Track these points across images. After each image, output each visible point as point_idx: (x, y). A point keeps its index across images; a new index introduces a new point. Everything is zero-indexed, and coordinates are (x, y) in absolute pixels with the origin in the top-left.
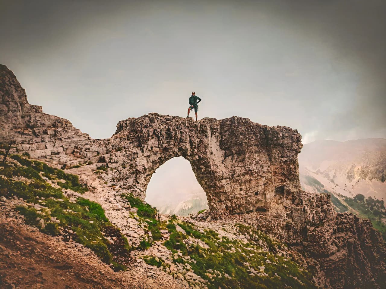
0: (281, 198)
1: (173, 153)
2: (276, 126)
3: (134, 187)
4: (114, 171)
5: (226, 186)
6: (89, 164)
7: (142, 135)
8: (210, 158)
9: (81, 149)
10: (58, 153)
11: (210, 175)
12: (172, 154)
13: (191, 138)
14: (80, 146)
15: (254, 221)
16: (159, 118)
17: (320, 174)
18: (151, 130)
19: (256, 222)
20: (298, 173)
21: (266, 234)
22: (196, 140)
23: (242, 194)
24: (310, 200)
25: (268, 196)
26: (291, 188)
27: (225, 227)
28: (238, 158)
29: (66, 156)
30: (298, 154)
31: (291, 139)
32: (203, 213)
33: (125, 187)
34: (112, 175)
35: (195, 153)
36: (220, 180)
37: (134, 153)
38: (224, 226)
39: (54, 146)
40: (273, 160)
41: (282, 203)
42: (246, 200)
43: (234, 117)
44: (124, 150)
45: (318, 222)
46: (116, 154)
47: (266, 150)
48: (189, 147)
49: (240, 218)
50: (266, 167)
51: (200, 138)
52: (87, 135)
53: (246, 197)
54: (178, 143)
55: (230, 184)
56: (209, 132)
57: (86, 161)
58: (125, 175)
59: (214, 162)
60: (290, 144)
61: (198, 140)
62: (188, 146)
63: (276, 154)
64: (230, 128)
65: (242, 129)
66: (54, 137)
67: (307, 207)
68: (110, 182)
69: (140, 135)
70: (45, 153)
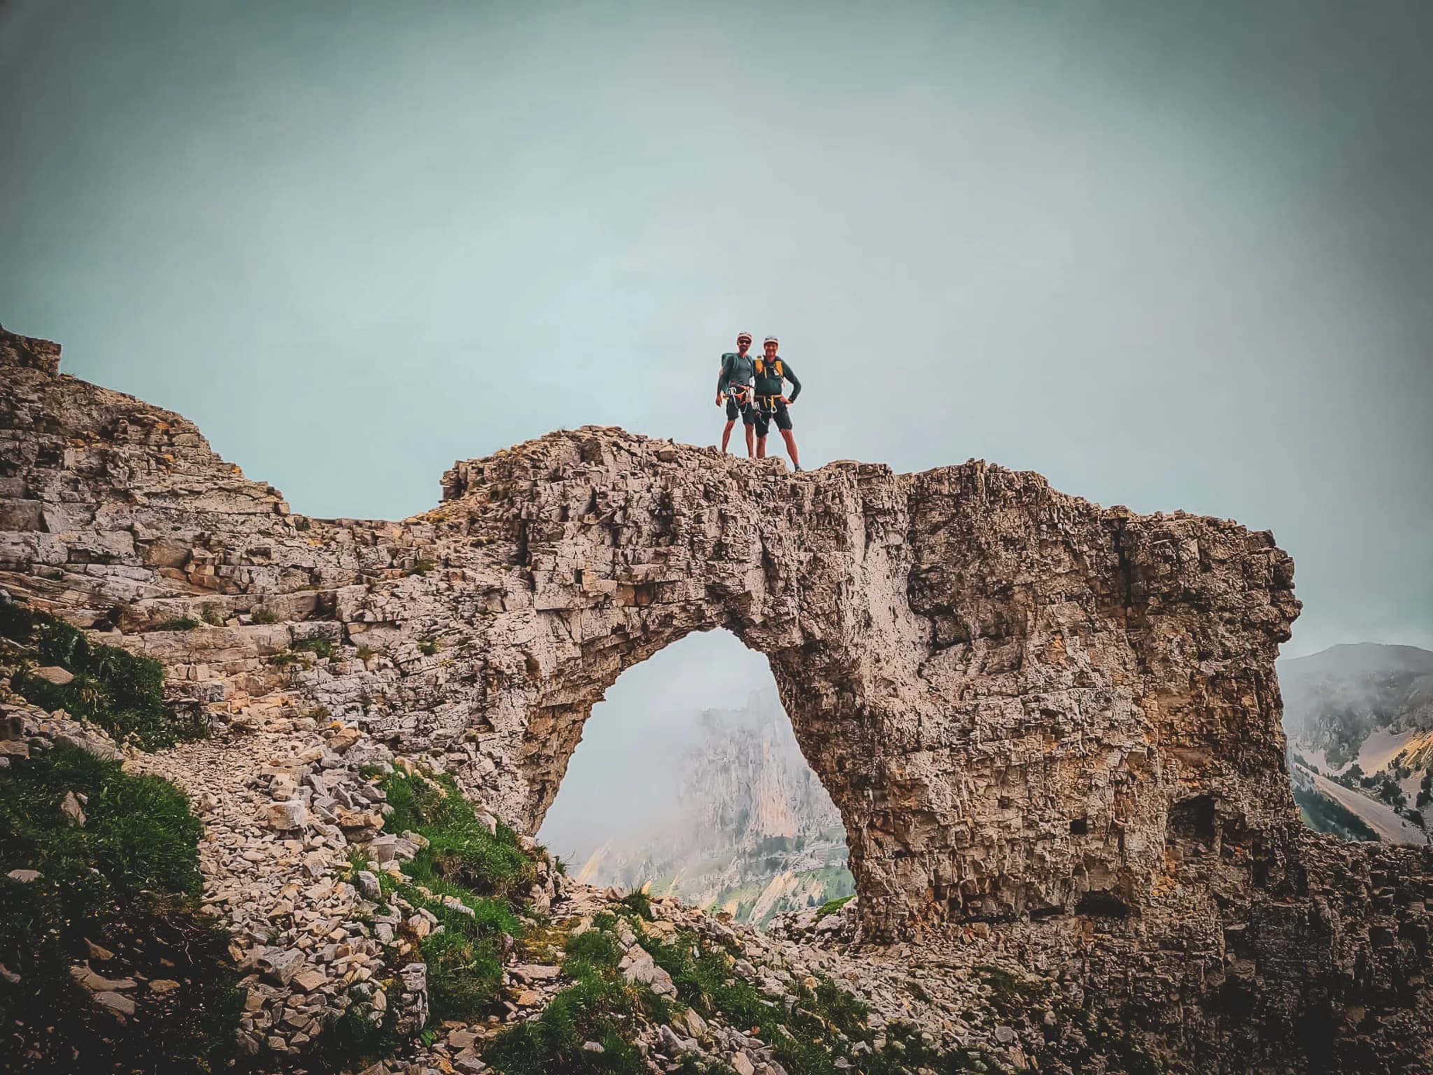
0: (1197, 853)
1: (683, 609)
2: (1168, 512)
3: (469, 747)
4: (375, 660)
5: (932, 783)
6: (255, 621)
7: (534, 510)
8: (856, 645)
9: (228, 549)
10: (106, 559)
11: (861, 726)
12: (677, 610)
13: (769, 546)
14: (224, 537)
15: (1069, 963)
16: (622, 444)
17: (1359, 786)
18: (577, 492)
19: (1079, 965)
20: (1278, 738)
21: (1126, 1027)
22: (792, 558)
23: (1009, 827)
24: (1339, 875)
25: (1135, 843)
26: (1245, 806)
27: (923, 977)
28: (994, 653)
29: (143, 573)
30: (1279, 644)
31: (1245, 570)
32: (839, 915)
33: (421, 741)
34: (361, 678)
35: (788, 614)
36: (905, 752)
37: (489, 592)
38: (919, 972)
39: (89, 523)
40: (1156, 666)
41: (1201, 877)
42: (1030, 853)
43: (972, 466)
44: (444, 571)
45: (1387, 986)
46: (397, 586)
47: (1123, 621)
48: (761, 587)
49: (998, 940)
50: (1124, 702)
51: (811, 550)
52: (270, 491)
53: (1026, 839)
54: (705, 561)
55: (954, 773)
56: (855, 523)
57: (243, 604)
58: (428, 682)
59: (879, 665)
60: (1236, 598)
61: (805, 557)
62: (754, 581)
63: (1170, 641)
64: (954, 516)
65: (1009, 520)
66: (96, 482)
67: (1331, 907)
68: (347, 711)
69: (523, 513)
70: (28, 549)
